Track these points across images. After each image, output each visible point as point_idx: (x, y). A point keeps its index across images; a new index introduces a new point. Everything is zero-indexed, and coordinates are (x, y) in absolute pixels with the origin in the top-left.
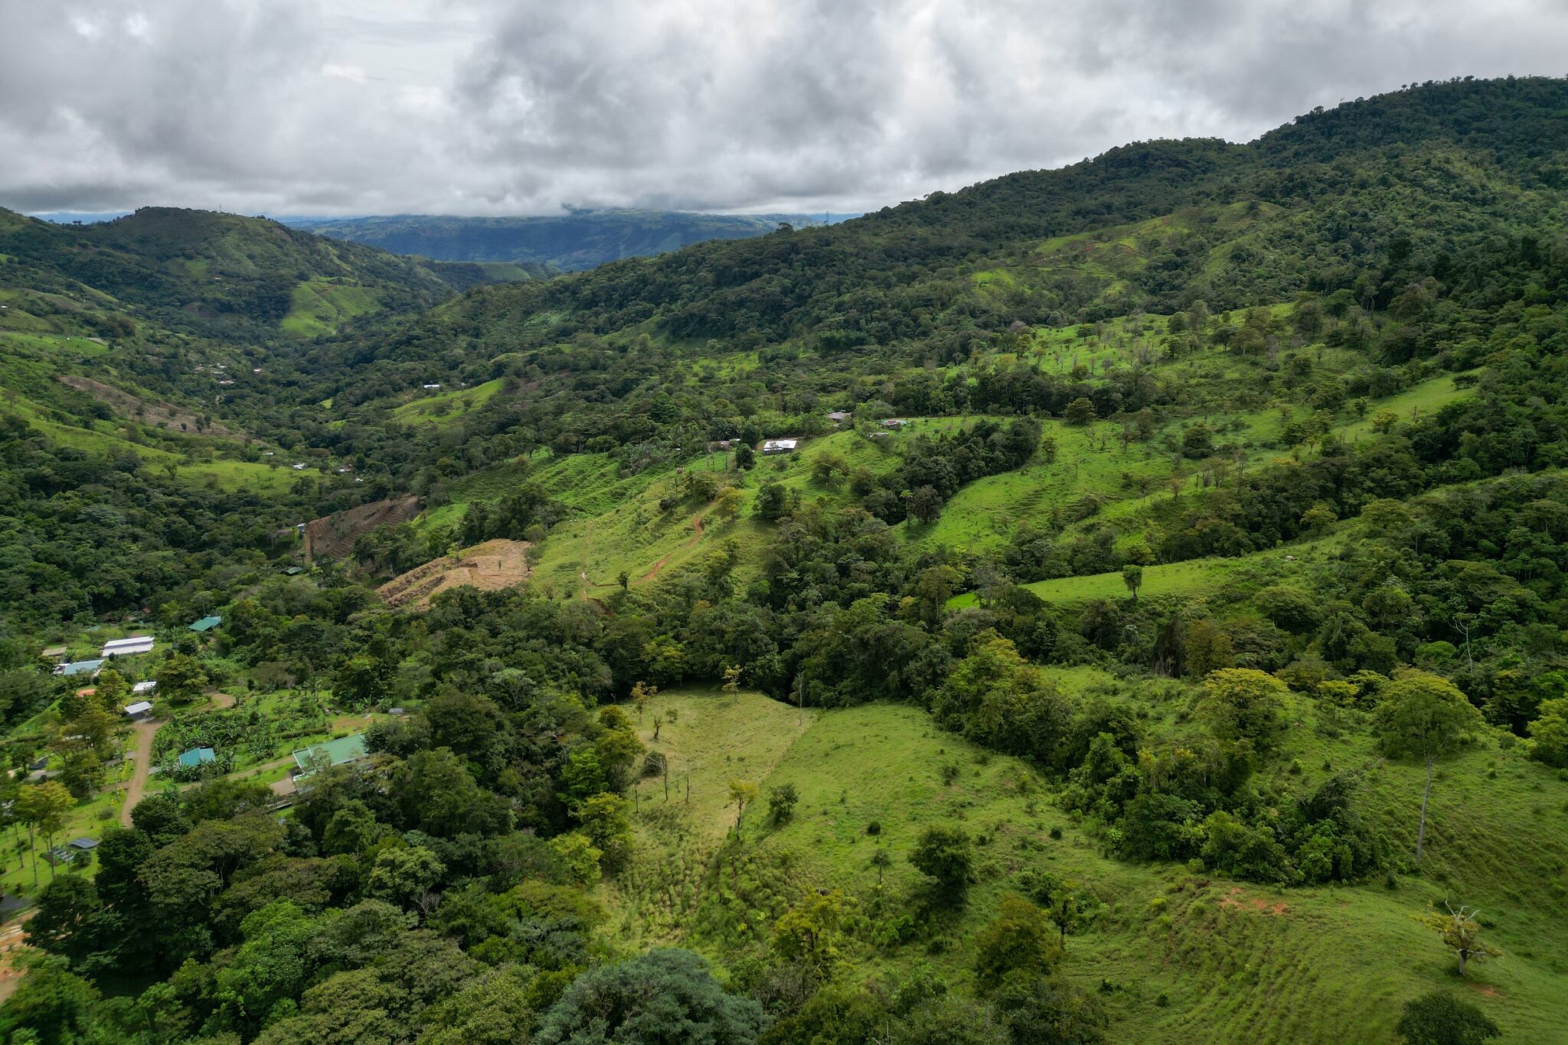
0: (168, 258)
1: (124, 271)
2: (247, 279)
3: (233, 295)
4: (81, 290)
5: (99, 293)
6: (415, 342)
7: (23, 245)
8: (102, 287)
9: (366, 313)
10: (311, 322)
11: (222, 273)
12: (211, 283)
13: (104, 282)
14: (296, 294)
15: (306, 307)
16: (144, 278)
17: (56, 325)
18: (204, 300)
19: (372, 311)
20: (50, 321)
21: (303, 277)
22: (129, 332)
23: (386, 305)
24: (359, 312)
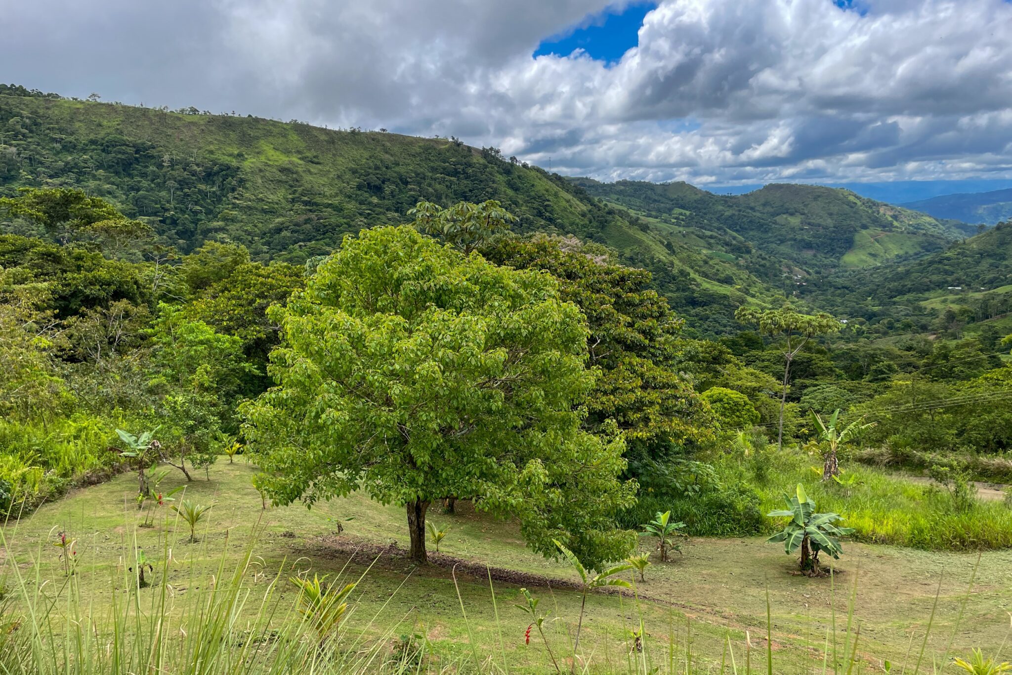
0: (778, 215)
1: (751, 221)
2: (826, 228)
3: (814, 237)
4: (725, 231)
5: (735, 234)
6: (946, 262)
7: (699, 206)
8: (737, 231)
9: (907, 253)
10: (864, 258)
11: (809, 224)
12: (802, 230)
13: (738, 227)
14: (857, 237)
15: (863, 247)
16: (762, 226)
17: (709, 244)
18: (795, 240)
19: (911, 252)
20: (707, 241)
21: (865, 227)
22: (748, 252)
23: (923, 248)
24: (901, 252)
